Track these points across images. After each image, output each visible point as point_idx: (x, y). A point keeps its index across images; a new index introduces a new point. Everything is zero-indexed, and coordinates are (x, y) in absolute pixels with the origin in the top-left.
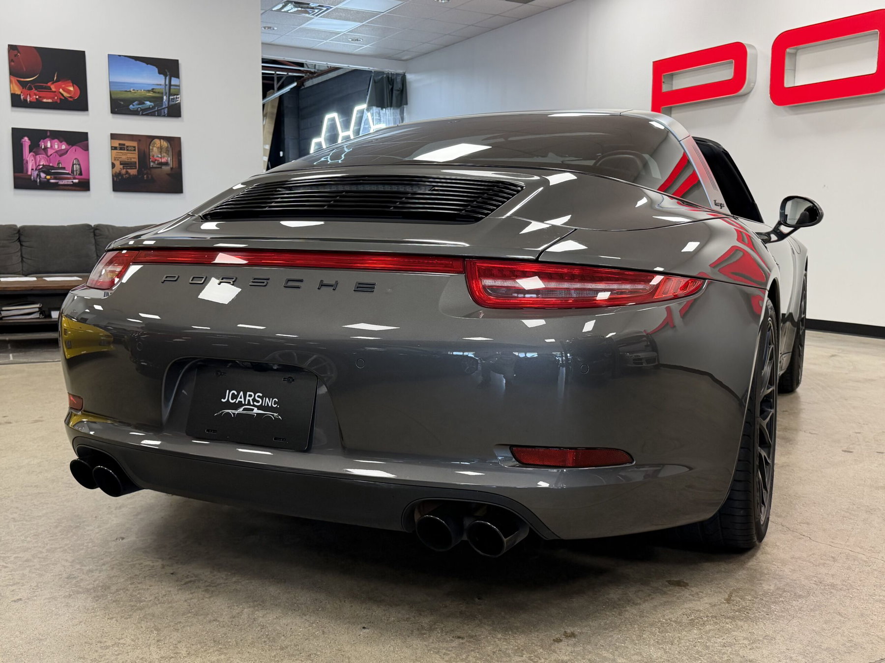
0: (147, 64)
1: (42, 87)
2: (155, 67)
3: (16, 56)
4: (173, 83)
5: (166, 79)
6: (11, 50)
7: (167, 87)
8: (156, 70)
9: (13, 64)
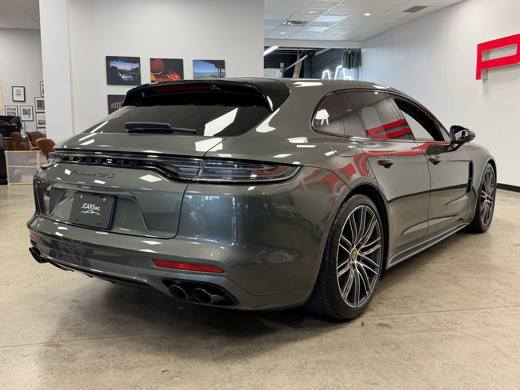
0: (210, 63)
1: (164, 77)
2: (214, 64)
3: (153, 63)
4: (222, 72)
5: (219, 70)
6: (151, 61)
7: (219, 74)
8: (214, 65)
9: (152, 67)
